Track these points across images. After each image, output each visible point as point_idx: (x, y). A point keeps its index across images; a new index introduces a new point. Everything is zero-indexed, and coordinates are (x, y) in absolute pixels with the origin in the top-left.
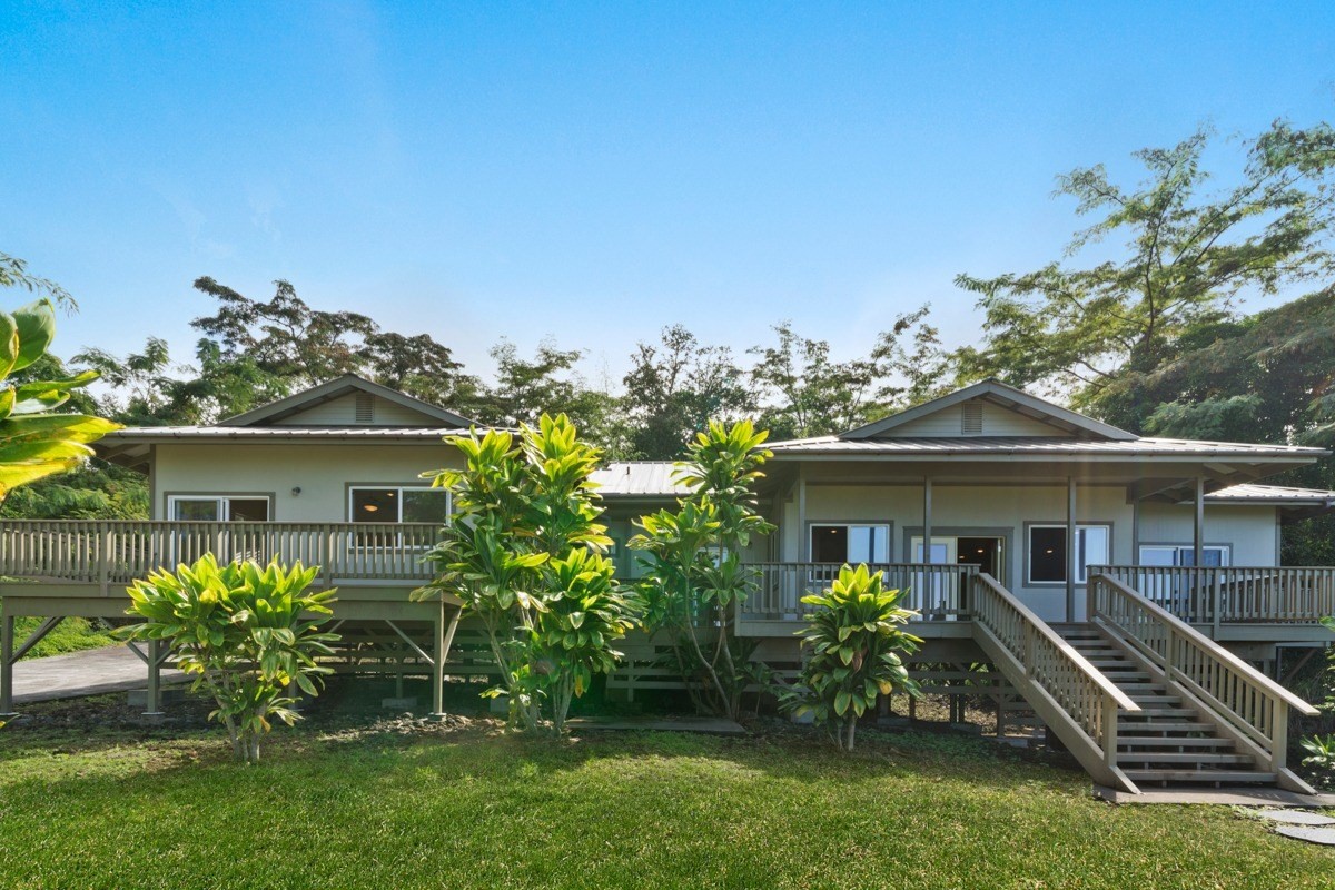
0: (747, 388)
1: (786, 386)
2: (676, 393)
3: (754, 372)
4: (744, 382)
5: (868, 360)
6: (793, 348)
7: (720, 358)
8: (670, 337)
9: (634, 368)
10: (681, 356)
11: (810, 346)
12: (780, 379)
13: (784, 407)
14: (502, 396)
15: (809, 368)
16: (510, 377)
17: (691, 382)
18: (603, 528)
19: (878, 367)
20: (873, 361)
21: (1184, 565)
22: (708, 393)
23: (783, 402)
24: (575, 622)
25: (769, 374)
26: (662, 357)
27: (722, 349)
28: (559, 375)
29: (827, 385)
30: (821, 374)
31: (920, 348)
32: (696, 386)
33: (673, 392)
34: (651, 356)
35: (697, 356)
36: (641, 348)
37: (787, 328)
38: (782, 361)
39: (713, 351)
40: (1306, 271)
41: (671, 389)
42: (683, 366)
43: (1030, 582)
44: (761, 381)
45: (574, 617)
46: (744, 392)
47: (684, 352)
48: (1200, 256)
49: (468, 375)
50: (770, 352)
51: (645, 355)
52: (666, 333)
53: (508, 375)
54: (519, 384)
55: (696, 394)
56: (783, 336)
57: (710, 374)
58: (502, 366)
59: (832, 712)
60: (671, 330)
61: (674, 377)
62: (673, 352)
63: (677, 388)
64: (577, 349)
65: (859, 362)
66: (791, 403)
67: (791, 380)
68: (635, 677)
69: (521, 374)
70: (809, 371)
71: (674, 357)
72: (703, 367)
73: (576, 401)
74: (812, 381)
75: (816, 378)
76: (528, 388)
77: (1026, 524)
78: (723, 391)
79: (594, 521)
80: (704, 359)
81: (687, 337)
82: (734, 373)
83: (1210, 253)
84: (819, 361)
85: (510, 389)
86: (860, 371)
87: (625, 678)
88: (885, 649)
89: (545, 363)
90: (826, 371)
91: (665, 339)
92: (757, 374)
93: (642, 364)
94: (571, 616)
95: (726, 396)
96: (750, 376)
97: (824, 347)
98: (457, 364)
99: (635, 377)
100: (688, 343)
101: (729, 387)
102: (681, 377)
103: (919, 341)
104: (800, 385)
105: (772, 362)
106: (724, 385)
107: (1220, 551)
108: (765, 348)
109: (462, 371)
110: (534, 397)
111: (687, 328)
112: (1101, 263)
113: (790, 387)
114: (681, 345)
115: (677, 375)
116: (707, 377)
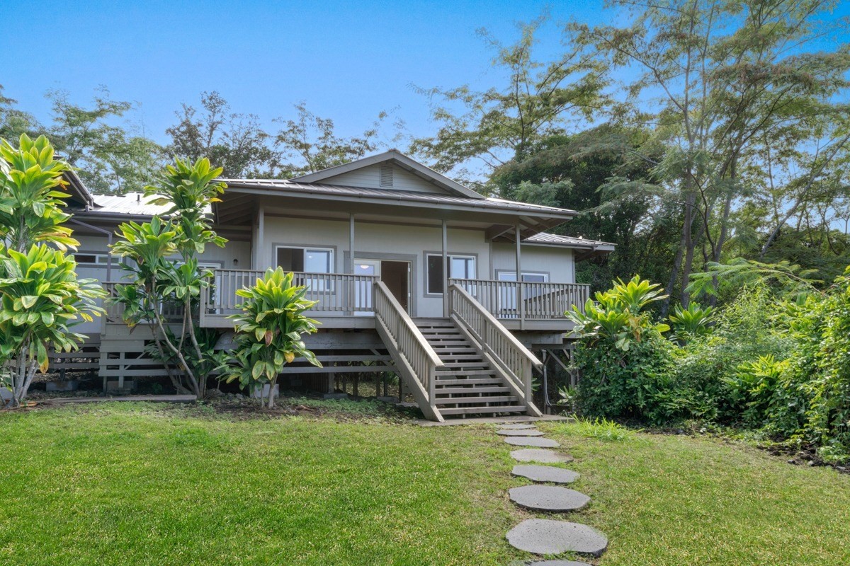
0: (271, 148)
1: (304, 150)
2: (214, 147)
3: (279, 136)
4: (269, 144)
5: (362, 138)
6: (308, 122)
7: (250, 123)
8: (208, 101)
9: (178, 123)
10: (217, 118)
11: (320, 123)
12: (299, 144)
13: (302, 166)
14: (56, 133)
15: (320, 138)
16: (65, 117)
17: (226, 139)
18: (69, 231)
19: (370, 144)
20: (365, 139)
21: (524, 281)
22: (240, 149)
23: (301, 163)
24: (27, 303)
25: (291, 140)
26: (201, 117)
27: (251, 116)
28: (110, 120)
29: (334, 153)
30: (329, 144)
31: (397, 133)
32: (231, 143)
33: (211, 145)
34: (192, 114)
35: (230, 119)
36: (184, 106)
37: (303, 106)
38: (300, 131)
39: (244, 116)
40: (605, 110)
41: (209, 142)
42: (219, 125)
43: (428, 293)
44: (283, 144)
45: (26, 299)
46: (269, 152)
47: (220, 114)
48: (551, 93)
49: (21, 111)
50: (291, 123)
51: (187, 113)
52: (205, 98)
53: (61, 115)
54: (72, 125)
55: (231, 149)
56: (300, 111)
57: (242, 135)
58: (56, 106)
59: (251, 377)
60: (209, 95)
61: (211, 134)
62: (211, 113)
63: (214, 143)
64: (129, 101)
65: (356, 138)
66: (307, 164)
67: (306, 146)
68: (125, 366)
69: (75, 116)
70: (320, 141)
71: (212, 118)
72: (236, 128)
73: (126, 145)
74: (323, 149)
75: (326, 147)
76: (80, 128)
77: (425, 252)
78: (252, 149)
79: (61, 224)
80: (236, 121)
81: (221, 102)
82: (263, 135)
83: (556, 92)
84: (327, 134)
85: (64, 127)
86: (357, 145)
87: (117, 367)
88: (293, 329)
89: (98, 109)
90: (332, 142)
91: (204, 102)
92: (281, 138)
93: (184, 120)
94: (23, 298)
95: (255, 154)
96: (275, 140)
97: (329, 124)
98: (10, 100)
99: (178, 129)
100: (223, 108)
101: (257, 146)
102: (217, 134)
103: (395, 127)
104: (314, 151)
105: (293, 131)
106: (254, 145)
107: (543, 277)
108: (288, 120)
109: (15, 107)
110: (86, 137)
111: (222, 96)
112: (490, 88)
113: (307, 152)
114: (218, 109)
115: (214, 132)
116: (240, 137)
